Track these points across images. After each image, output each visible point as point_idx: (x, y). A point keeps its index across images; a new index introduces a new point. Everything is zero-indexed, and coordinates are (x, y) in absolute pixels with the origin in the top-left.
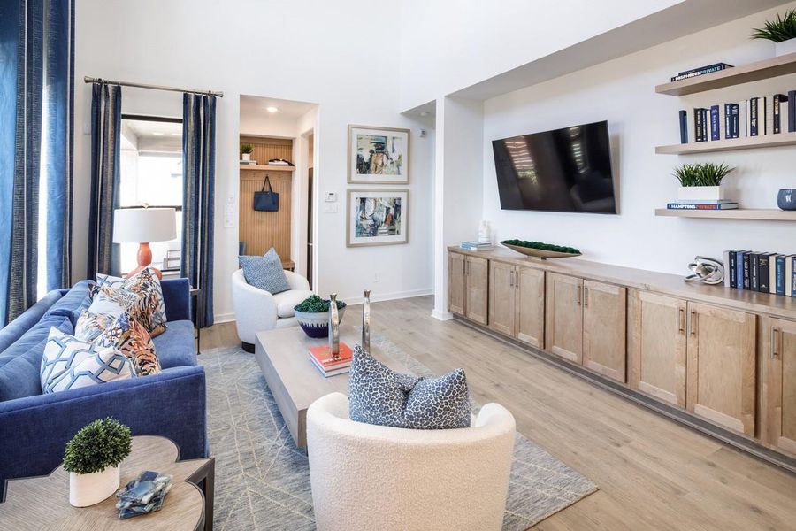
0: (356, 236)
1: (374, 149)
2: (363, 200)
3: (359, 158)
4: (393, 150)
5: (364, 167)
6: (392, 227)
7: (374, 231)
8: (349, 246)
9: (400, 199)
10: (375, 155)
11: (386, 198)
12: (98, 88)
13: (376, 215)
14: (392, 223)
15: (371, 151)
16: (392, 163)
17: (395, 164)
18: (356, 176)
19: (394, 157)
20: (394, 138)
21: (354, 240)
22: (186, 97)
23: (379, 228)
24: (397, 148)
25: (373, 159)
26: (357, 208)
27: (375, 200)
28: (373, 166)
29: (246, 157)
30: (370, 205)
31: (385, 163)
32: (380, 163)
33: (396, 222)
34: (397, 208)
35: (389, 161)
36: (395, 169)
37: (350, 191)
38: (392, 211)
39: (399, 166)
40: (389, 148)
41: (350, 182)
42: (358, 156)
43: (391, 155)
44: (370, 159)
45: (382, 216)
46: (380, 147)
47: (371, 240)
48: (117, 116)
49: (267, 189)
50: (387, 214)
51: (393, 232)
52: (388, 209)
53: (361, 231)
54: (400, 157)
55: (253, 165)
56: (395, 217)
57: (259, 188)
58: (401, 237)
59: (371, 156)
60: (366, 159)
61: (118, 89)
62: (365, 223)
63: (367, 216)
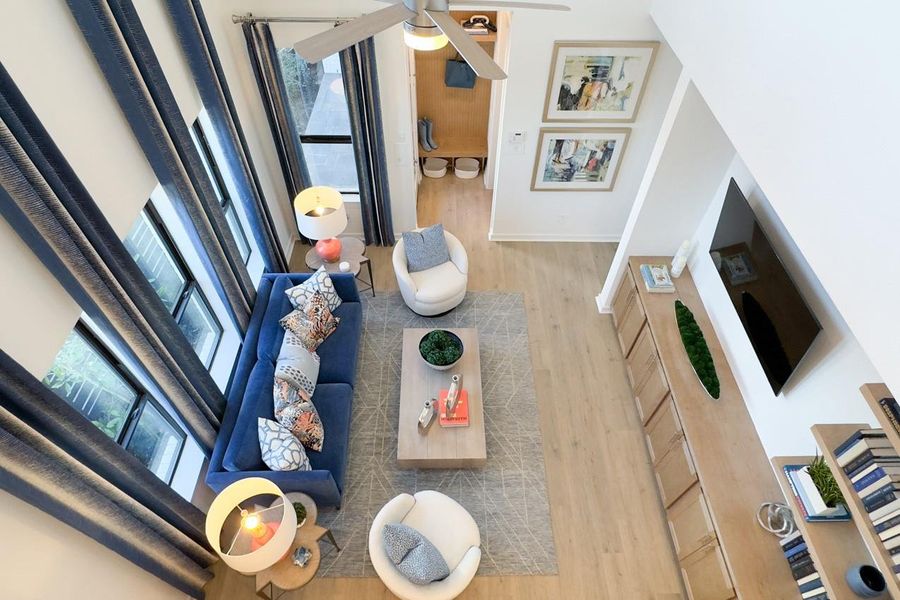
0: (544, 180)
1: (589, 75)
2: (560, 143)
3: (564, 92)
4: (622, 75)
5: (568, 100)
6: (595, 173)
8: (533, 189)
9: (614, 142)
10: (589, 84)
11: (593, 141)
14: (596, 168)
15: (586, 80)
16: (615, 94)
17: (620, 96)
20: (627, 58)
23: (576, 173)
24: (628, 73)
25: (585, 90)
26: (549, 151)
27: (577, 143)
28: (583, 99)
30: (568, 151)
31: (603, 95)
32: (595, 95)
33: (602, 168)
34: (608, 152)
35: (611, 92)
36: (618, 103)
37: (543, 132)
38: (599, 155)
39: (624, 98)
40: (614, 74)
41: (545, 119)
42: (563, 87)
44: (581, 91)
45: (582, 160)
46: (599, 72)
50: (591, 158)
51: (593, 178)
52: (593, 153)
53: (550, 175)
54: (630, 86)
56: (602, 162)
58: (606, 184)
59: (583, 85)
60: (574, 90)
61: (267, 29)
63: (562, 160)
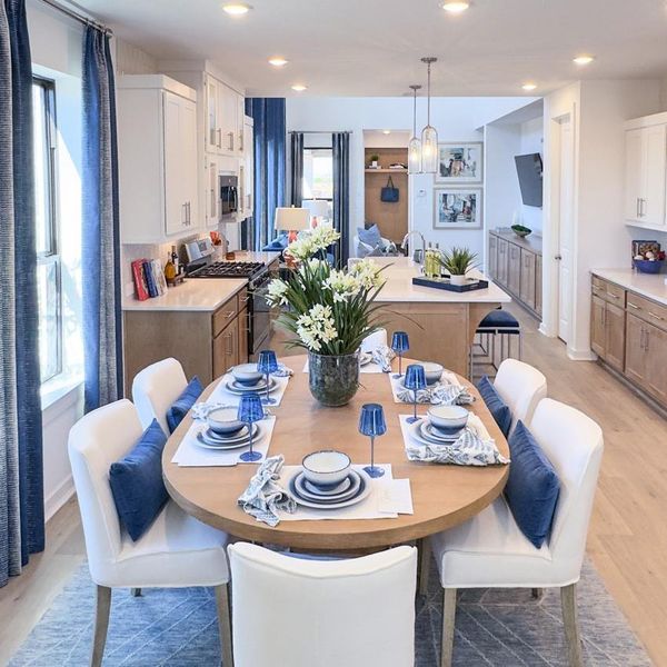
0: (440, 221)
2: (445, 196)
3: (442, 166)
4: (469, 158)
5: (446, 171)
6: (469, 216)
7: (454, 218)
8: (435, 228)
9: (475, 195)
10: (454, 163)
11: (464, 195)
13: (456, 207)
14: (469, 213)
15: (451, 160)
16: (468, 168)
17: (471, 169)
18: (440, 179)
19: (470, 163)
20: (469, 149)
21: (439, 224)
22: (334, 136)
23: (458, 216)
24: (471, 157)
25: (453, 166)
26: (440, 201)
27: (455, 196)
28: (453, 171)
29: (375, 163)
30: (450, 200)
31: (462, 168)
32: (458, 168)
36: (471, 172)
37: (435, 189)
38: (469, 204)
39: (473, 170)
40: (465, 157)
41: (436, 183)
42: (441, 164)
43: (467, 162)
44: (451, 166)
45: (460, 208)
46: (459, 157)
47: (452, 224)
48: (302, 148)
49: (390, 185)
50: (464, 206)
51: (469, 219)
52: (465, 203)
53: (443, 218)
54: (475, 163)
55: (379, 169)
56: (471, 209)
57: (384, 185)
58: (476, 224)
59: (451, 163)
60: (447, 166)
61: (302, 136)
62: (447, 213)
63: (449, 206)
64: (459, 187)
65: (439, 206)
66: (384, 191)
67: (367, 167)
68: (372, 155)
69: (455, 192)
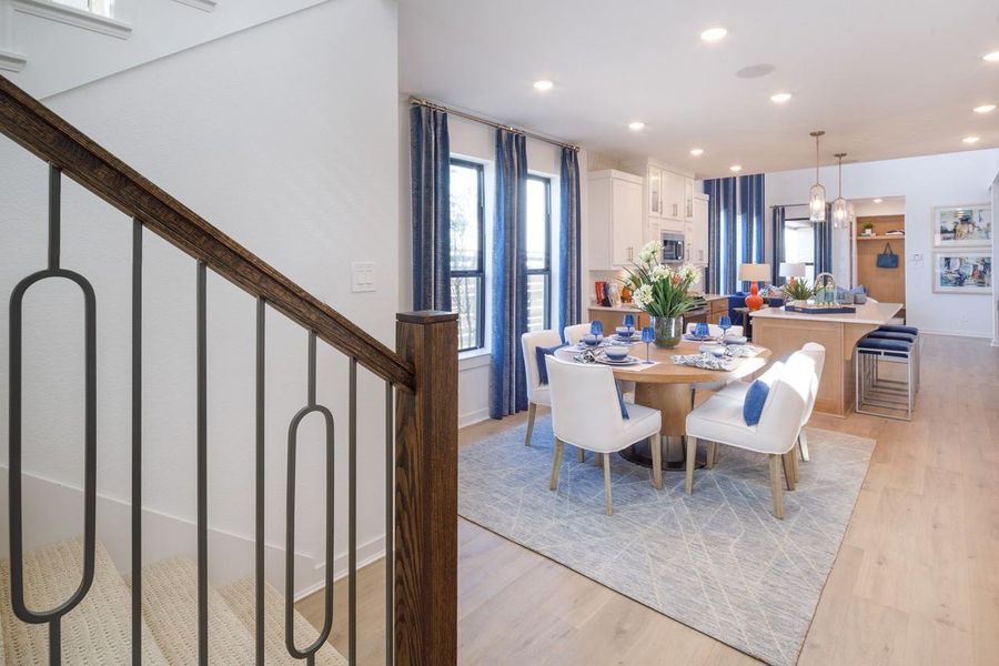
0: (942, 286)
1: (958, 221)
2: (947, 259)
3: (943, 230)
4: (980, 220)
5: (948, 234)
6: (981, 280)
7: (960, 281)
8: (935, 292)
9: (989, 258)
10: (960, 225)
11: (973, 258)
12: (775, 210)
13: (962, 271)
14: (981, 277)
15: (956, 223)
16: (979, 230)
17: (983, 231)
18: (941, 242)
19: (982, 225)
20: (981, 211)
21: (940, 289)
23: (966, 280)
24: (984, 218)
25: (958, 228)
26: (941, 265)
27: (961, 259)
28: (958, 234)
29: (868, 231)
30: (956, 265)
31: (971, 231)
32: (966, 231)
33: (986, 277)
34: (987, 265)
35: (976, 229)
36: (984, 234)
37: (934, 253)
38: (981, 268)
39: (987, 232)
40: (975, 218)
41: (935, 247)
42: (942, 227)
43: (977, 224)
44: (955, 229)
45: (969, 271)
46: (966, 219)
47: (958, 289)
48: (783, 220)
49: (888, 252)
50: (975, 270)
51: (982, 284)
52: (975, 267)
53: (945, 281)
54: (989, 225)
55: (873, 236)
56: (984, 273)
57: (882, 252)
58: (992, 289)
59: (956, 226)
60: (950, 229)
61: (783, 210)
62: (950, 276)
63: (953, 270)
64: (968, 250)
65: (940, 270)
66: (880, 257)
67: (859, 235)
68: (864, 223)
69: (962, 255)
